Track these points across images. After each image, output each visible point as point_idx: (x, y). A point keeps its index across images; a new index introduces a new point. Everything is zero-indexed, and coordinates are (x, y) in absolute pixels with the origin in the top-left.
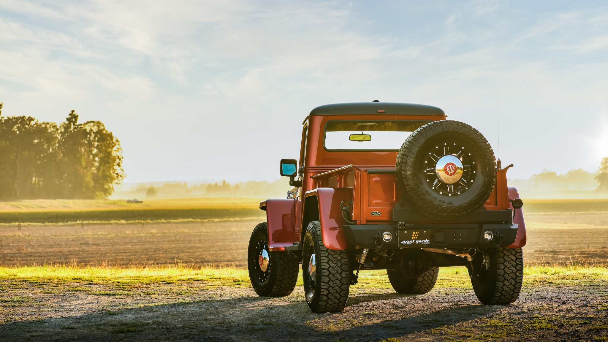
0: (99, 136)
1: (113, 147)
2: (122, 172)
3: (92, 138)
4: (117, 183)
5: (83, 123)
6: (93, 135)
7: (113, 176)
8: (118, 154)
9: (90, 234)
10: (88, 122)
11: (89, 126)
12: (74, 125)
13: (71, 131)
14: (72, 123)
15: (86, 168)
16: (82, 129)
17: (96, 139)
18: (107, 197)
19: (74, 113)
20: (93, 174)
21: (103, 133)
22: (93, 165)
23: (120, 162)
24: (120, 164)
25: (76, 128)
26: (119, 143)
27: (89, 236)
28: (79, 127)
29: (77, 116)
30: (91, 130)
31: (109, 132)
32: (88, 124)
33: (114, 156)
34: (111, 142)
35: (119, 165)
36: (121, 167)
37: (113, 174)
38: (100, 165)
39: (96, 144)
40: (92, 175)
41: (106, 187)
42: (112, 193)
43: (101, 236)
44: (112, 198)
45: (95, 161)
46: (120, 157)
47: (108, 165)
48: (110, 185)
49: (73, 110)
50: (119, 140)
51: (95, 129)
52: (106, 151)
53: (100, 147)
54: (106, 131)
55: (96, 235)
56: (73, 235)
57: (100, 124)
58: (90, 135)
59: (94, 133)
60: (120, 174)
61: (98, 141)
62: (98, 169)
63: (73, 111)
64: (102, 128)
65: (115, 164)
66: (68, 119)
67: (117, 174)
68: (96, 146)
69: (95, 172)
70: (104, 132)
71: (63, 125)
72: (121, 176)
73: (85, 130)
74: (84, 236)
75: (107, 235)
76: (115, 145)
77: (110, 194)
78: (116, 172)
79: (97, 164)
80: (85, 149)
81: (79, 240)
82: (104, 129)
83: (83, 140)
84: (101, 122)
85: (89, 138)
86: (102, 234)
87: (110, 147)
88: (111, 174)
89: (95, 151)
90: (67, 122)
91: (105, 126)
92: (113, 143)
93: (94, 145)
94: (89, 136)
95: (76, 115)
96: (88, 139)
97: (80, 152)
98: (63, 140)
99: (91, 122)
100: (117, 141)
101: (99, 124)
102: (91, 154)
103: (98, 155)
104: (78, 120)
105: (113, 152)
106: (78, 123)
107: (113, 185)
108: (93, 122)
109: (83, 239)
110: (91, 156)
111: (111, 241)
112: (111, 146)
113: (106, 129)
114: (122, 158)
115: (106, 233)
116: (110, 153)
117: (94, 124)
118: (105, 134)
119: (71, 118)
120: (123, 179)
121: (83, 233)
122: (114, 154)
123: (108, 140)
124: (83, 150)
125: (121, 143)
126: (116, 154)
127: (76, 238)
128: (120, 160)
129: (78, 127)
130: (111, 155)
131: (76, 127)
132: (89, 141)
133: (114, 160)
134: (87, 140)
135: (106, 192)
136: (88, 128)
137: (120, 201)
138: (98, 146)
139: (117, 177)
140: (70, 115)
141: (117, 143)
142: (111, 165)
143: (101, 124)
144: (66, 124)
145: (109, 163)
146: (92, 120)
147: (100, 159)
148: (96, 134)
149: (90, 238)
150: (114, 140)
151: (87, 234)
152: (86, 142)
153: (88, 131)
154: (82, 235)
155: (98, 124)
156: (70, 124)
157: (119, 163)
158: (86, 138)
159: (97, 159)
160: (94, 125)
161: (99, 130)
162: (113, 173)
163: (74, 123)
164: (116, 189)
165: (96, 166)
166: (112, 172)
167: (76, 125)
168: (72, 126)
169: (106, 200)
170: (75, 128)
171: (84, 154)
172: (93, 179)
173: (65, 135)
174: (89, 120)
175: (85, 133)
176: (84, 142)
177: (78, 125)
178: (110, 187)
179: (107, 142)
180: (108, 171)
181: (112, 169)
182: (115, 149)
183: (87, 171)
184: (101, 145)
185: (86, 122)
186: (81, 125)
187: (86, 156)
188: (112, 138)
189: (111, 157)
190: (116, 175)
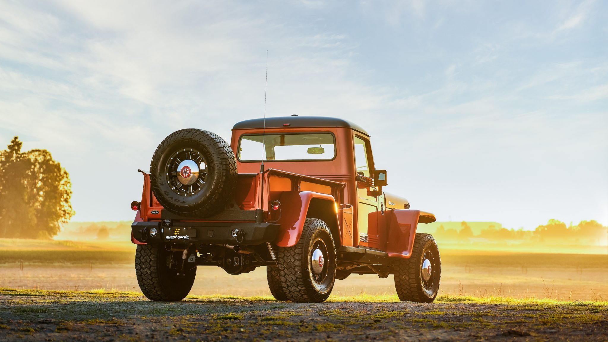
0: (44, 167)
1: (60, 180)
2: (70, 209)
3: (36, 170)
4: (64, 222)
5: (27, 152)
6: (38, 166)
7: (59, 213)
8: (66, 188)
9: (30, 276)
10: (33, 151)
11: (33, 155)
12: (17, 153)
13: (13, 160)
14: (14, 152)
15: (29, 203)
16: (25, 158)
17: (42, 170)
18: (52, 237)
19: (17, 140)
20: (37, 210)
21: (49, 164)
22: (37, 200)
23: (68, 197)
24: (69, 200)
25: (19, 158)
26: (67, 176)
27: (28, 279)
28: (22, 156)
29: (21, 144)
30: (36, 160)
31: (56, 163)
32: (33, 153)
33: (61, 191)
34: (58, 175)
35: (66, 201)
36: (69, 204)
37: (59, 211)
38: (45, 200)
39: (41, 176)
40: (34, 212)
41: (51, 225)
42: (58, 233)
43: (42, 279)
44: (57, 238)
45: (40, 196)
46: (68, 191)
47: (54, 201)
48: (56, 223)
49: (16, 136)
50: (67, 172)
51: (41, 159)
52: (53, 185)
53: (45, 179)
54: (53, 162)
55: (37, 277)
56: (10, 277)
57: (46, 153)
58: (35, 166)
59: (39, 163)
60: (67, 212)
61: (43, 173)
62: (43, 204)
63: (16, 138)
64: (48, 157)
65: (62, 199)
66: (10, 147)
67: (64, 211)
68: (41, 178)
69: (39, 207)
70: (51, 162)
71: (4, 153)
72: (68, 213)
73: (29, 160)
74: (22, 279)
75: (49, 277)
76: (63, 177)
77: (55, 234)
78: (63, 209)
79: (41, 199)
80: (28, 182)
81: (16, 282)
82: (51, 159)
83: (26, 171)
84: (48, 151)
85: (34, 169)
86: (43, 277)
87: (57, 180)
88: (57, 210)
89: (40, 184)
90: (9, 150)
91: (52, 155)
92: (61, 175)
93: (39, 177)
94: (33, 167)
95: (20, 142)
96: (32, 170)
97: (23, 185)
98: (4, 171)
99: (36, 151)
100: (65, 173)
101: (45, 153)
102: (35, 187)
103: (43, 188)
104: (21, 148)
105: (60, 185)
106: (22, 151)
107: (59, 223)
108: (39, 151)
109: (21, 281)
110: (35, 190)
111: (53, 284)
112: (58, 179)
113: (53, 159)
114: (71, 193)
115: (48, 276)
116: (56, 187)
117: (40, 153)
118: (52, 165)
119: (13, 146)
120: (70, 217)
121: (22, 275)
122: (61, 188)
123: (56, 172)
124: (26, 182)
125: (70, 176)
126: (64, 188)
127: (14, 280)
128: (68, 195)
129: (21, 157)
130: (58, 189)
131: (19, 156)
132: (33, 173)
133: (61, 195)
134: (31, 172)
135: (52, 231)
136: (32, 157)
137: (67, 242)
138: (43, 178)
139: (64, 215)
140: (12, 142)
141: (65, 175)
142: (58, 201)
143: (48, 154)
144: (7, 152)
145: (55, 198)
146: (37, 149)
147: (44, 194)
148: (41, 164)
149: (29, 281)
150: (62, 173)
151: (26, 276)
152: (30, 174)
153: (32, 161)
154: (20, 277)
155: (44, 153)
156: (12, 152)
157: (67, 198)
158: (30, 169)
159: (41, 193)
160: (39, 155)
161: (44, 160)
162: (60, 209)
163: (17, 151)
164: (62, 229)
165: (41, 201)
166: (58, 208)
167: (19, 154)
168: (15, 155)
169: (50, 239)
170: (17, 157)
171: (27, 187)
172: (36, 216)
173: (6, 165)
174: (34, 149)
175: (28, 163)
176: (28, 174)
177: (22, 154)
178: (55, 225)
179: (53, 174)
180: (55, 207)
181: (58, 205)
182: (62, 182)
183: (31, 207)
184: (46, 177)
185: (30, 150)
186: (24, 153)
187: (29, 190)
188: (59, 169)
189: (58, 192)
190: (62, 212)
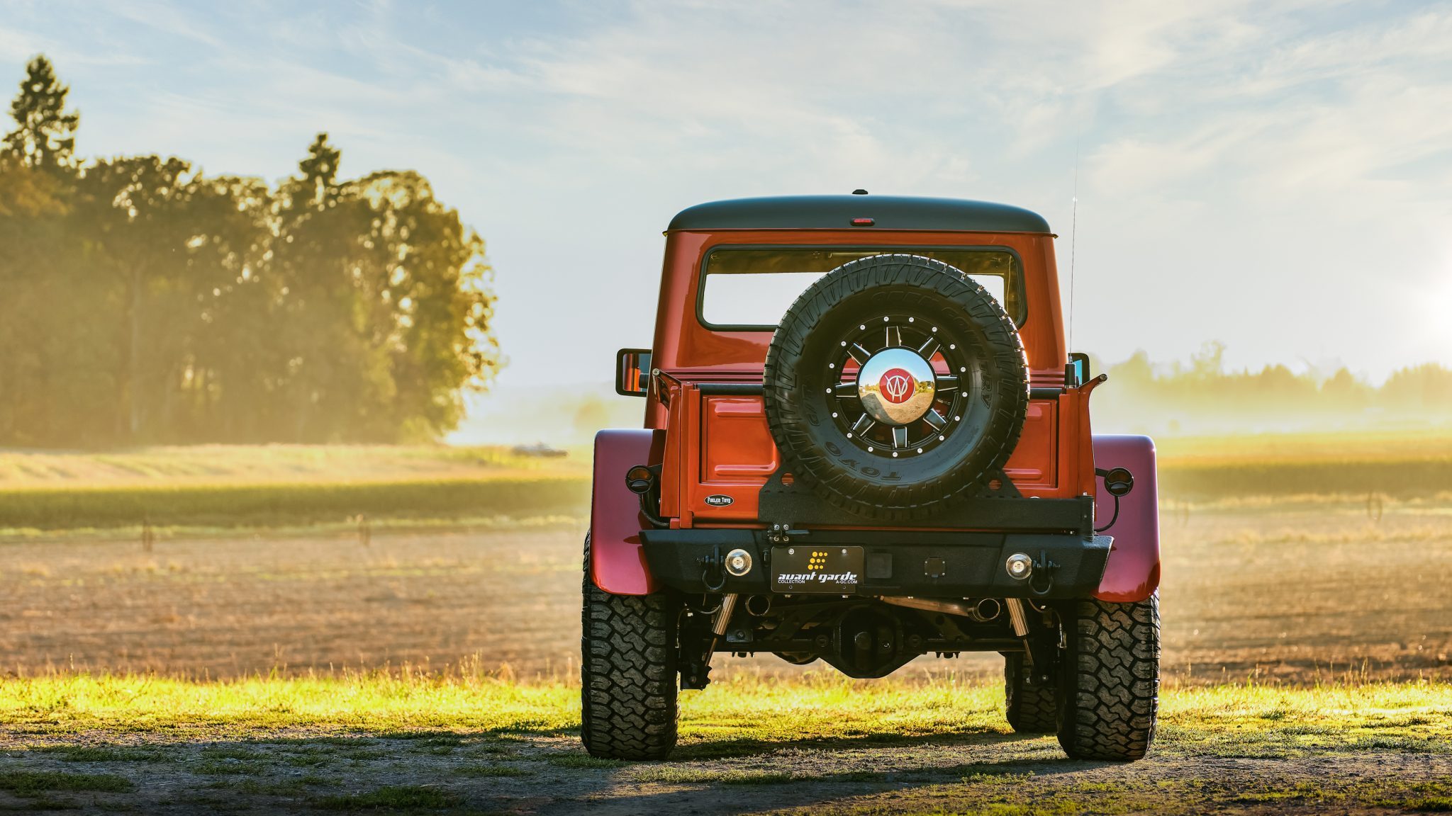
0: (412, 223)
1: (462, 260)
2: (494, 350)
3: (388, 231)
4: (477, 389)
5: (356, 177)
6: (392, 221)
7: (460, 362)
8: (479, 285)
9: (394, 563)
10: (376, 176)
11: (378, 189)
12: (326, 184)
13: (316, 206)
14: (319, 180)
15: (369, 334)
16: (353, 199)
17: (404, 233)
18: (442, 435)
19: (326, 144)
20: (394, 355)
21: (427, 214)
22: (392, 326)
23: (486, 312)
24: (487, 323)
25: (335, 197)
26: (482, 248)
27: (392, 573)
28: (344, 191)
29: (336, 155)
30: (386, 203)
31: (446, 210)
32: (376, 182)
33: (465, 294)
34: (455, 244)
35: (481, 324)
36: (490, 333)
37: (461, 357)
38: (418, 323)
39: (403, 250)
40: (389, 362)
41: (440, 400)
42: (461, 423)
43: (435, 572)
44: (458, 439)
45: (402, 312)
46: (487, 295)
47: (444, 326)
48: (454, 393)
49: (322, 131)
50: (481, 236)
51: (399, 199)
52: (439, 277)
53: (416, 261)
54: (439, 206)
55: (417, 567)
56: (335, 570)
57: (416, 179)
58: (384, 221)
59: (396, 212)
60: (484, 357)
61: (409, 241)
62: (411, 337)
63: (322, 138)
64: (422, 194)
65: (469, 320)
66: (305, 166)
67: (477, 356)
68: (402, 256)
69: (402, 348)
70: (431, 208)
71: (289, 186)
72: (490, 363)
73: (365, 203)
74: (374, 574)
75: (455, 567)
76: (469, 253)
77: (452, 426)
78: (472, 350)
79: (406, 321)
80: (363, 271)
81: (358, 586)
82: (429, 200)
83: (356, 238)
84: (420, 174)
85: (380, 230)
86: (437, 566)
87: (450, 263)
88: (454, 356)
89: (399, 276)
90: (302, 176)
91: (433, 187)
92: (462, 247)
93: (396, 253)
94: (376, 223)
95: (334, 151)
96: (374, 233)
97: (348, 280)
98: (290, 239)
99: (386, 174)
100: (476, 239)
101: (411, 180)
102: (387, 286)
103: (411, 289)
104: (338, 167)
105: (461, 278)
106: (340, 177)
107: (462, 395)
108: (393, 174)
109: (372, 582)
110: (386, 295)
111: (472, 588)
112: (454, 258)
113: (437, 198)
114: (494, 298)
115: (450, 562)
116: (450, 283)
117: (396, 180)
118: (433, 216)
119: (315, 162)
120: (496, 372)
121: (370, 563)
122: (464, 286)
123: (446, 238)
124: (357, 272)
125: (489, 249)
126: (473, 286)
127: (349, 578)
128: (485, 305)
129: (339, 194)
130: (455, 290)
131: (334, 191)
132: (380, 243)
133: (466, 308)
134: (372, 239)
135: (440, 417)
136: (374, 195)
137: (490, 450)
138: (409, 257)
139: (478, 367)
140: (313, 150)
141: (475, 246)
142: (456, 324)
143: (421, 183)
144: (298, 183)
145: (448, 317)
146: (389, 168)
147: (416, 304)
148: (402, 215)
149: (393, 579)
150: (466, 238)
151: (383, 563)
152: (369, 245)
153: (375, 204)
154: (368, 570)
155: (410, 182)
156: (311, 180)
157: (483, 317)
158: (367, 230)
159: (406, 303)
160: (395, 186)
161: (412, 201)
162: (465, 351)
163: (327, 177)
164: (470, 409)
165: (404, 328)
166: (457, 348)
167: (334, 186)
168: (320, 190)
169: (437, 445)
170: (328, 197)
171: (361, 287)
172: (394, 373)
173: (294, 219)
174: (379, 170)
175: (364, 214)
176: (362, 246)
177: (341, 187)
178: (451, 402)
179: (440, 244)
180: (447, 345)
181: (457, 338)
182: (467, 267)
183: (374, 347)
184: (419, 255)
185: (367, 174)
186: (349, 184)
187: (367, 294)
188: (457, 229)
189: (456, 296)
190: (472, 361)
